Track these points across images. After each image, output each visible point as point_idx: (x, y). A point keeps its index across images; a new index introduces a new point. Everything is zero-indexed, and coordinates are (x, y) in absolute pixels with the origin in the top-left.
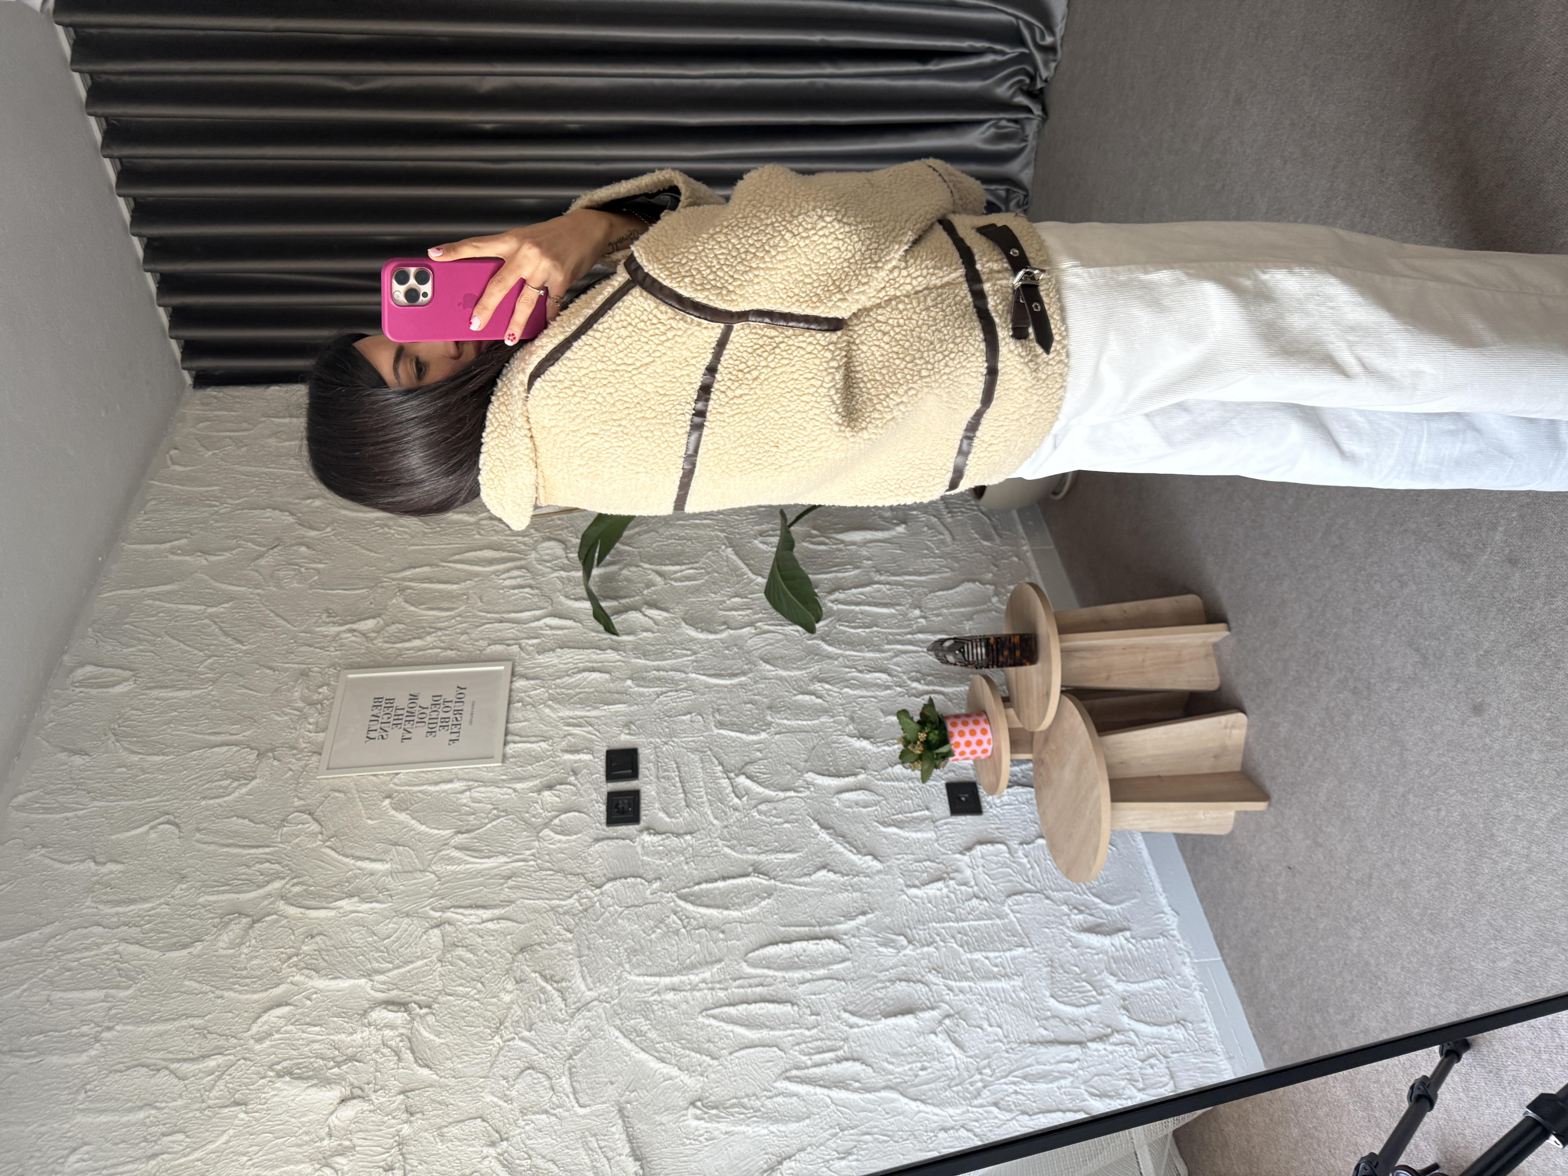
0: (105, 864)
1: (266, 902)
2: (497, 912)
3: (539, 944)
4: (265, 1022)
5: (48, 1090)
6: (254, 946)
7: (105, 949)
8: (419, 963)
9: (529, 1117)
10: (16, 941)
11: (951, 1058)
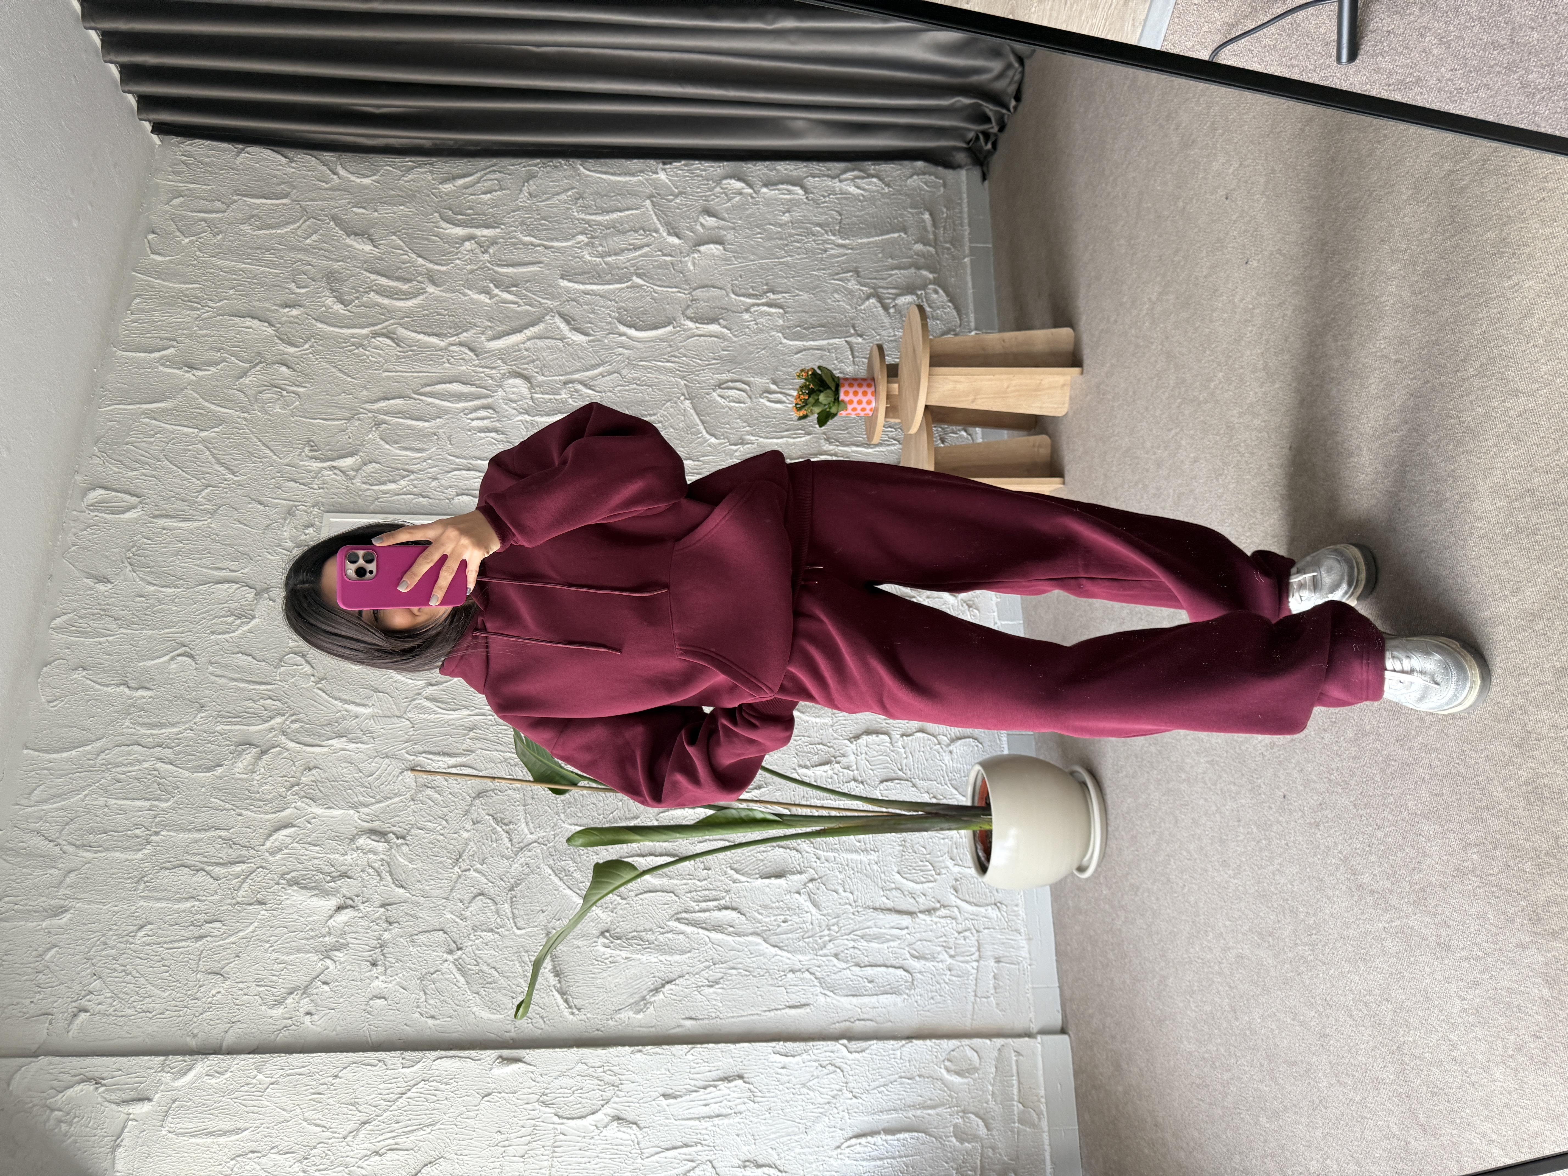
0: (137, 689)
1: (271, 735)
2: (460, 760)
3: (493, 790)
4: (276, 840)
5: (116, 878)
6: (263, 774)
7: (146, 765)
8: (397, 799)
9: (478, 933)
10: (74, 752)
11: (809, 914)
